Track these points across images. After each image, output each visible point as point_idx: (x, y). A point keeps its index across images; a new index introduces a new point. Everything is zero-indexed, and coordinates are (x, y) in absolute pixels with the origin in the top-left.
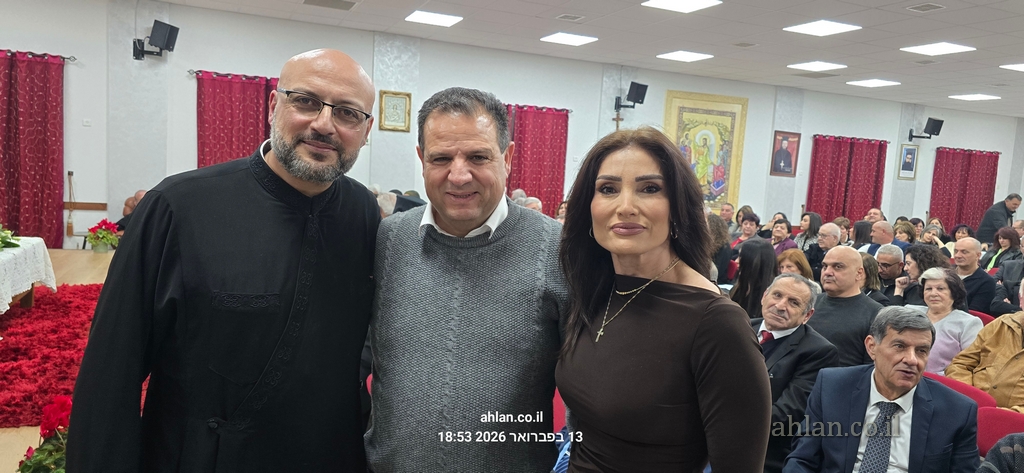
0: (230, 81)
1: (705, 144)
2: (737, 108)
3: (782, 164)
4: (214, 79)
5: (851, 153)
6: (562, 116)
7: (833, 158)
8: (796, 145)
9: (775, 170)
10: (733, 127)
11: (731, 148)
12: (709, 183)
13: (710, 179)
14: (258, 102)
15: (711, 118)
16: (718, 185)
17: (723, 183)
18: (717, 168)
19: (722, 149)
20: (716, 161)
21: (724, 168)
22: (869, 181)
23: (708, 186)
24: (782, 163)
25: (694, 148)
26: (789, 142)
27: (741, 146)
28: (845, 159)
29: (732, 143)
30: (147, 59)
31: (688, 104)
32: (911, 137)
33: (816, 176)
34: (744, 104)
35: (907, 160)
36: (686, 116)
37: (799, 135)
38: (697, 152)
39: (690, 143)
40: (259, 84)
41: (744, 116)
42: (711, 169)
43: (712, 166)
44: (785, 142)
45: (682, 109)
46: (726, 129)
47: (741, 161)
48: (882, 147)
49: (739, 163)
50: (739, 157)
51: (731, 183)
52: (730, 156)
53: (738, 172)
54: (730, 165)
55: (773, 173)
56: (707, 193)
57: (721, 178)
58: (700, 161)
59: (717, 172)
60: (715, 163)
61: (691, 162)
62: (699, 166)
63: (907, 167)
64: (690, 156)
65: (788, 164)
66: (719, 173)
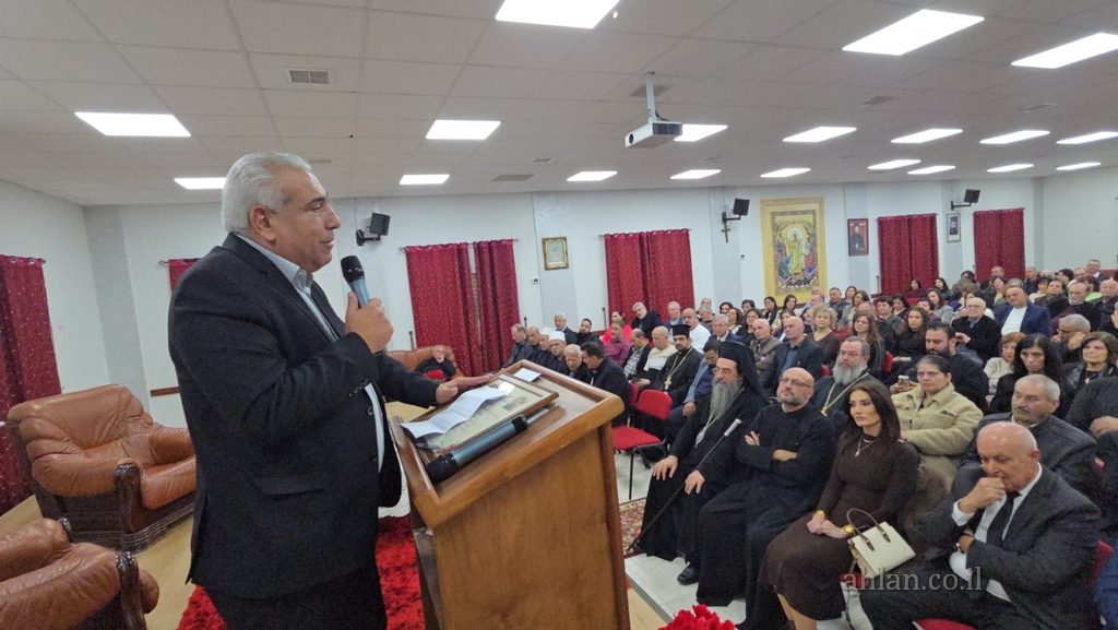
0: (431, 251)
1: (796, 239)
2: (815, 206)
3: (857, 246)
4: (419, 252)
5: (910, 226)
6: (683, 235)
7: (896, 234)
9: (852, 252)
10: (815, 222)
11: (816, 239)
12: (803, 270)
13: (804, 267)
14: (453, 263)
15: (797, 218)
16: (810, 271)
17: (814, 268)
18: (807, 257)
19: (809, 242)
20: (806, 251)
21: (813, 256)
22: (926, 248)
23: (803, 273)
24: (856, 244)
25: (788, 244)
26: (861, 227)
27: (823, 237)
28: (906, 234)
29: (816, 235)
30: (366, 244)
31: (778, 209)
32: (953, 207)
33: (885, 251)
34: (821, 202)
35: (953, 226)
36: (778, 219)
37: (866, 220)
38: (790, 246)
39: (784, 240)
40: (453, 250)
41: (822, 212)
42: (802, 259)
43: (803, 256)
44: (857, 228)
45: (774, 214)
46: (809, 225)
47: (824, 248)
48: (932, 219)
49: (823, 250)
50: (823, 245)
51: (819, 268)
52: (816, 246)
53: (824, 257)
54: (817, 253)
55: (850, 254)
56: (802, 278)
57: (812, 265)
58: (794, 254)
59: (808, 260)
60: (806, 254)
61: (786, 255)
62: (793, 257)
63: (953, 231)
64: (785, 251)
65: (862, 245)
66: (810, 261)
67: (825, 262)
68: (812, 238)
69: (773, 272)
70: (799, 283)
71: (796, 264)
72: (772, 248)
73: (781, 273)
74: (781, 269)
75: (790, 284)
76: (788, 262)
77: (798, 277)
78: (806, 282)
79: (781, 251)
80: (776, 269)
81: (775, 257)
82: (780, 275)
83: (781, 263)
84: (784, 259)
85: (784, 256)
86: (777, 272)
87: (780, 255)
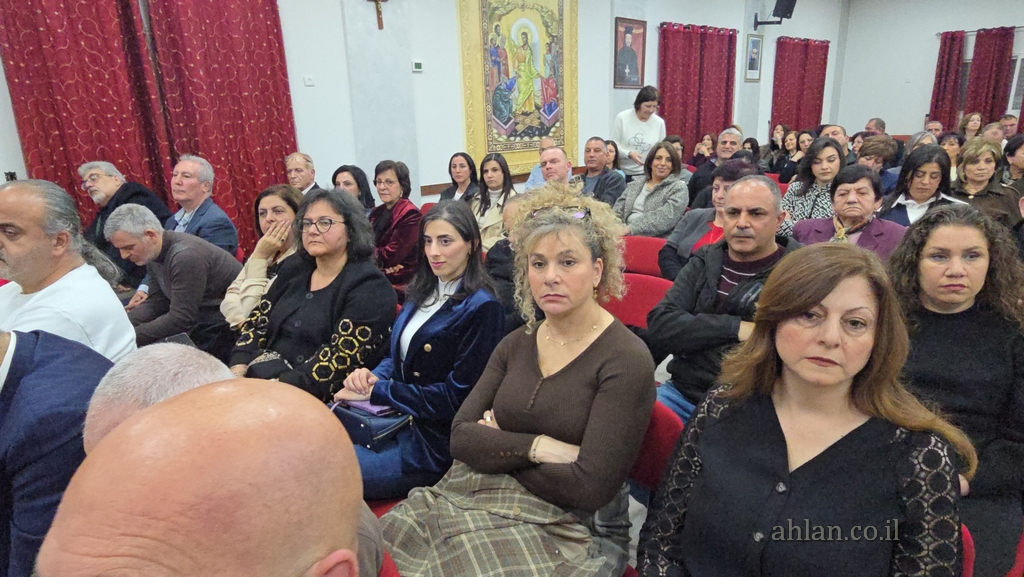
1: (526, 43)
3: (627, 71)
7: (683, 57)
8: (641, 40)
9: (619, 81)
10: (562, 16)
12: (538, 108)
13: (539, 102)
16: (551, 111)
17: (557, 106)
18: (546, 82)
19: (550, 51)
20: (545, 72)
21: (556, 82)
22: (720, 88)
23: (536, 114)
24: (626, 68)
25: (511, 50)
26: (636, 37)
27: (574, 44)
28: (696, 57)
29: (562, 39)
32: (757, 24)
33: (668, 85)
35: (754, 56)
37: (643, 24)
39: (503, 41)
42: (537, 85)
43: (539, 79)
44: (628, 36)
46: (552, 16)
47: (576, 68)
48: (731, 38)
49: (574, 71)
50: (574, 61)
51: (566, 104)
52: (562, 62)
53: (574, 86)
54: (562, 77)
56: (536, 123)
57: (553, 99)
58: (522, 73)
59: (547, 89)
60: (543, 75)
61: (508, 75)
62: (521, 80)
63: (753, 64)
64: (506, 65)
65: (634, 70)
66: (550, 90)
67: (575, 95)
68: (554, 42)
69: (481, 107)
70: (530, 132)
71: (526, 95)
72: (479, 55)
73: (496, 110)
74: (499, 102)
75: (513, 133)
76: (510, 88)
77: (528, 121)
78: (543, 131)
79: (496, 63)
80: (487, 101)
81: (486, 76)
82: (494, 114)
83: (497, 89)
84: (504, 80)
85: (502, 75)
86: (490, 108)
87: (495, 71)
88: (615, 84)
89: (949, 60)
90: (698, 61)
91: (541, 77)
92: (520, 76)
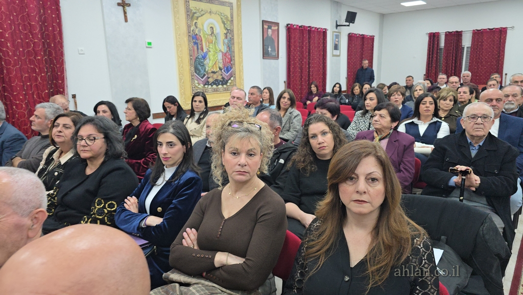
1: (213, 33)
3: (270, 49)
5: (309, 38)
7: (300, 43)
8: (277, 33)
9: (266, 55)
10: (232, 16)
11: (233, 36)
13: (221, 66)
15: (214, 7)
16: (228, 70)
19: (226, 37)
20: (224, 49)
21: (230, 55)
22: (319, 59)
23: (220, 72)
25: (204, 36)
26: (273, 31)
27: (240, 34)
28: (306, 43)
29: (233, 31)
32: (337, 26)
33: (292, 58)
35: (337, 43)
36: (193, 4)
37: (277, 24)
38: (206, 40)
39: (199, 31)
41: (239, 6)
42: (220, 56)
43: (221, 53)
44: (270, 30)
46: (227, 18)
47: (241, 47)
48: (324, 33)
49: (240, 49)
50: (240, 43)
51: (237, 68)
52: (233, 44)
53: (241, 57)
54: (234, 52)
55: (264, 57)
56: (220, 78)
57: (229, 64)
58: (211, 50)
59: (225, 59)
60: (223, 51)
61: (202, 50)
62: (210, 53)
63: (336, 47)
64: (202, 44)
65: (273, 50)
66: (227, 59)
67: (241, 62)
68: (229, 33)
69: (187, 68)
70: (216, 82)
71: (214, 62)
72: (186, 39)
73: (196, 69)
74: (198, 65)
75: (207, 83)
76: (204, 57)
77: (215, 76)
78: (224, 82)
79: (196, 43)
80: (191, 65)
81: (190, 50)
82: (196, 72)
83: (197, 58)
84: (201, 54)
85: (200, 50)
86: (193, 69)
87: (196, 48)
88: (263, 56)
89: (433, 47)
90: (307, 45)
91: (222, 52)
92: (210, 51)
